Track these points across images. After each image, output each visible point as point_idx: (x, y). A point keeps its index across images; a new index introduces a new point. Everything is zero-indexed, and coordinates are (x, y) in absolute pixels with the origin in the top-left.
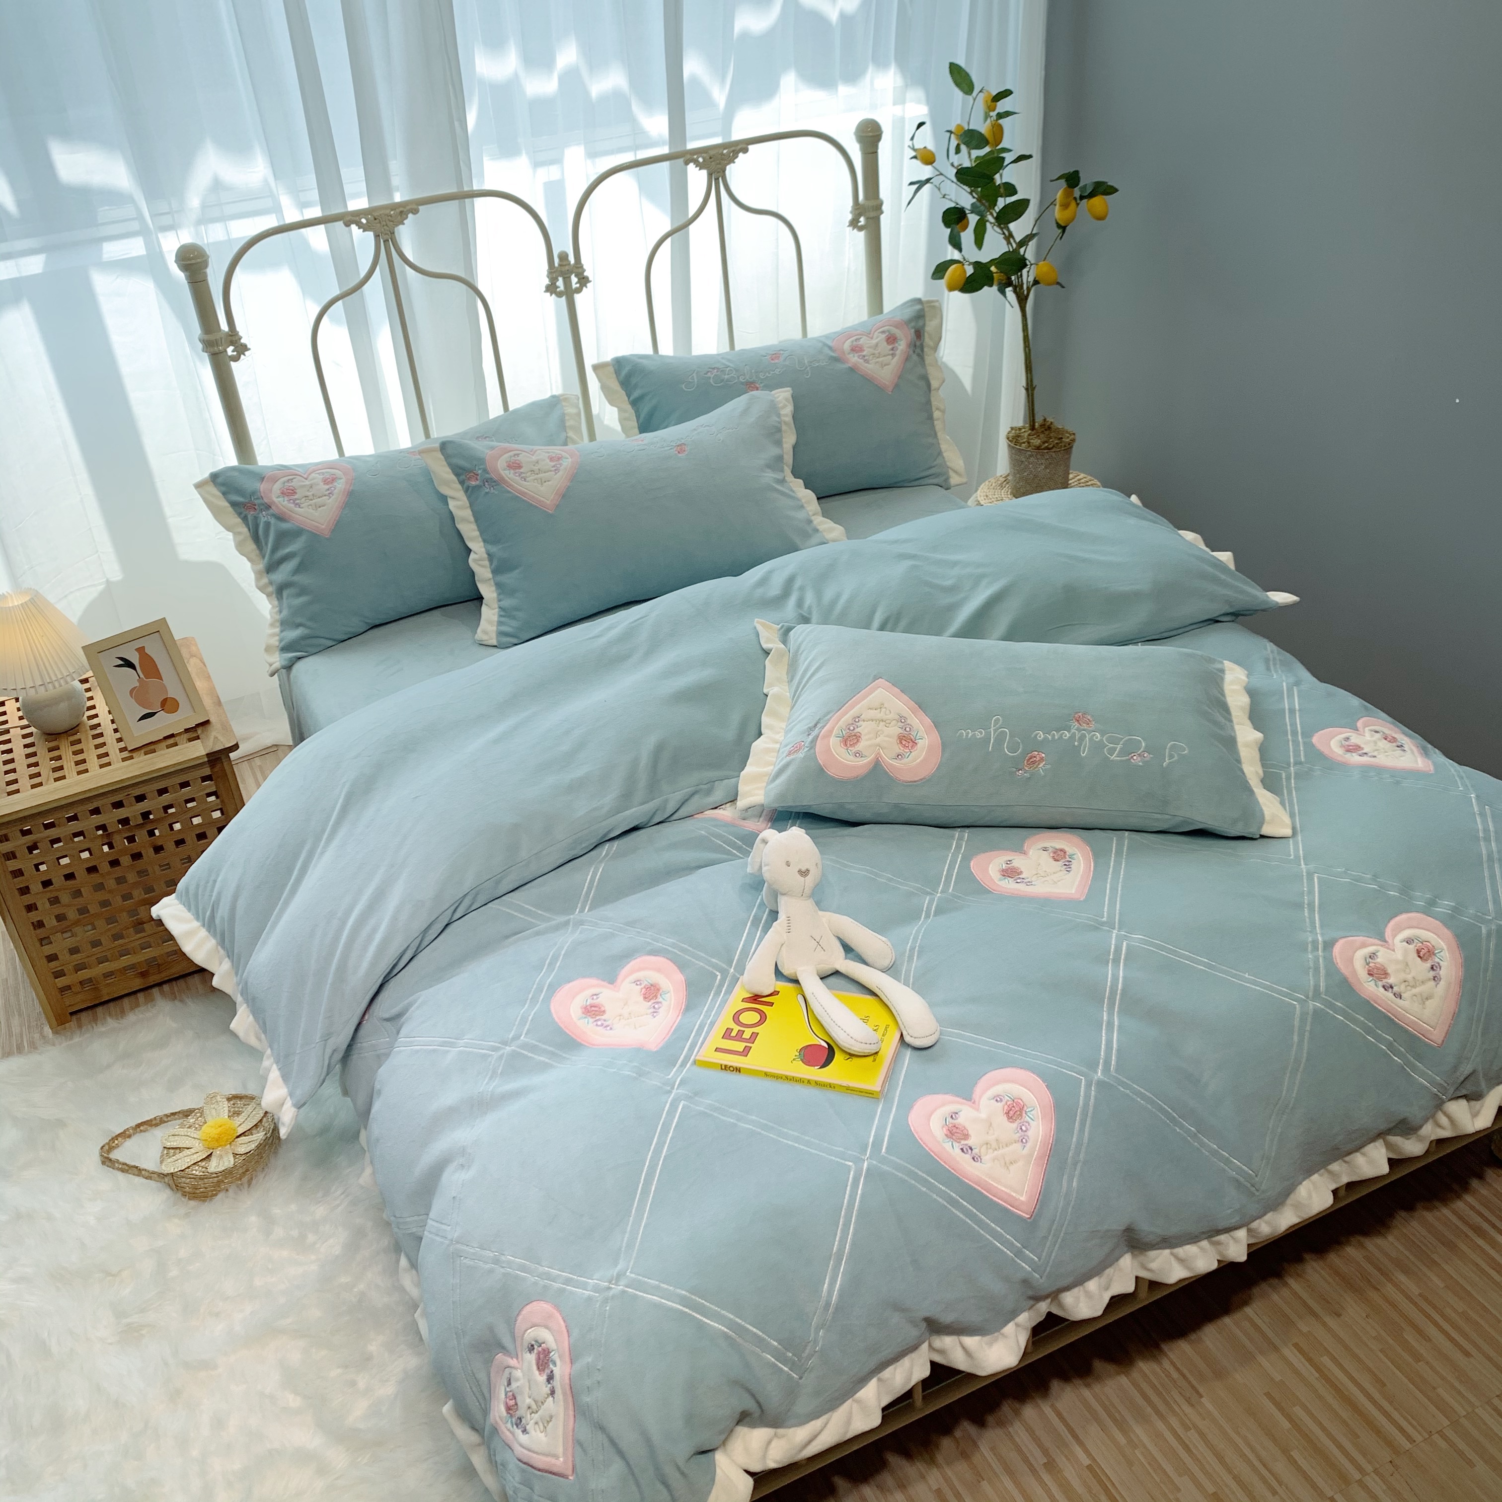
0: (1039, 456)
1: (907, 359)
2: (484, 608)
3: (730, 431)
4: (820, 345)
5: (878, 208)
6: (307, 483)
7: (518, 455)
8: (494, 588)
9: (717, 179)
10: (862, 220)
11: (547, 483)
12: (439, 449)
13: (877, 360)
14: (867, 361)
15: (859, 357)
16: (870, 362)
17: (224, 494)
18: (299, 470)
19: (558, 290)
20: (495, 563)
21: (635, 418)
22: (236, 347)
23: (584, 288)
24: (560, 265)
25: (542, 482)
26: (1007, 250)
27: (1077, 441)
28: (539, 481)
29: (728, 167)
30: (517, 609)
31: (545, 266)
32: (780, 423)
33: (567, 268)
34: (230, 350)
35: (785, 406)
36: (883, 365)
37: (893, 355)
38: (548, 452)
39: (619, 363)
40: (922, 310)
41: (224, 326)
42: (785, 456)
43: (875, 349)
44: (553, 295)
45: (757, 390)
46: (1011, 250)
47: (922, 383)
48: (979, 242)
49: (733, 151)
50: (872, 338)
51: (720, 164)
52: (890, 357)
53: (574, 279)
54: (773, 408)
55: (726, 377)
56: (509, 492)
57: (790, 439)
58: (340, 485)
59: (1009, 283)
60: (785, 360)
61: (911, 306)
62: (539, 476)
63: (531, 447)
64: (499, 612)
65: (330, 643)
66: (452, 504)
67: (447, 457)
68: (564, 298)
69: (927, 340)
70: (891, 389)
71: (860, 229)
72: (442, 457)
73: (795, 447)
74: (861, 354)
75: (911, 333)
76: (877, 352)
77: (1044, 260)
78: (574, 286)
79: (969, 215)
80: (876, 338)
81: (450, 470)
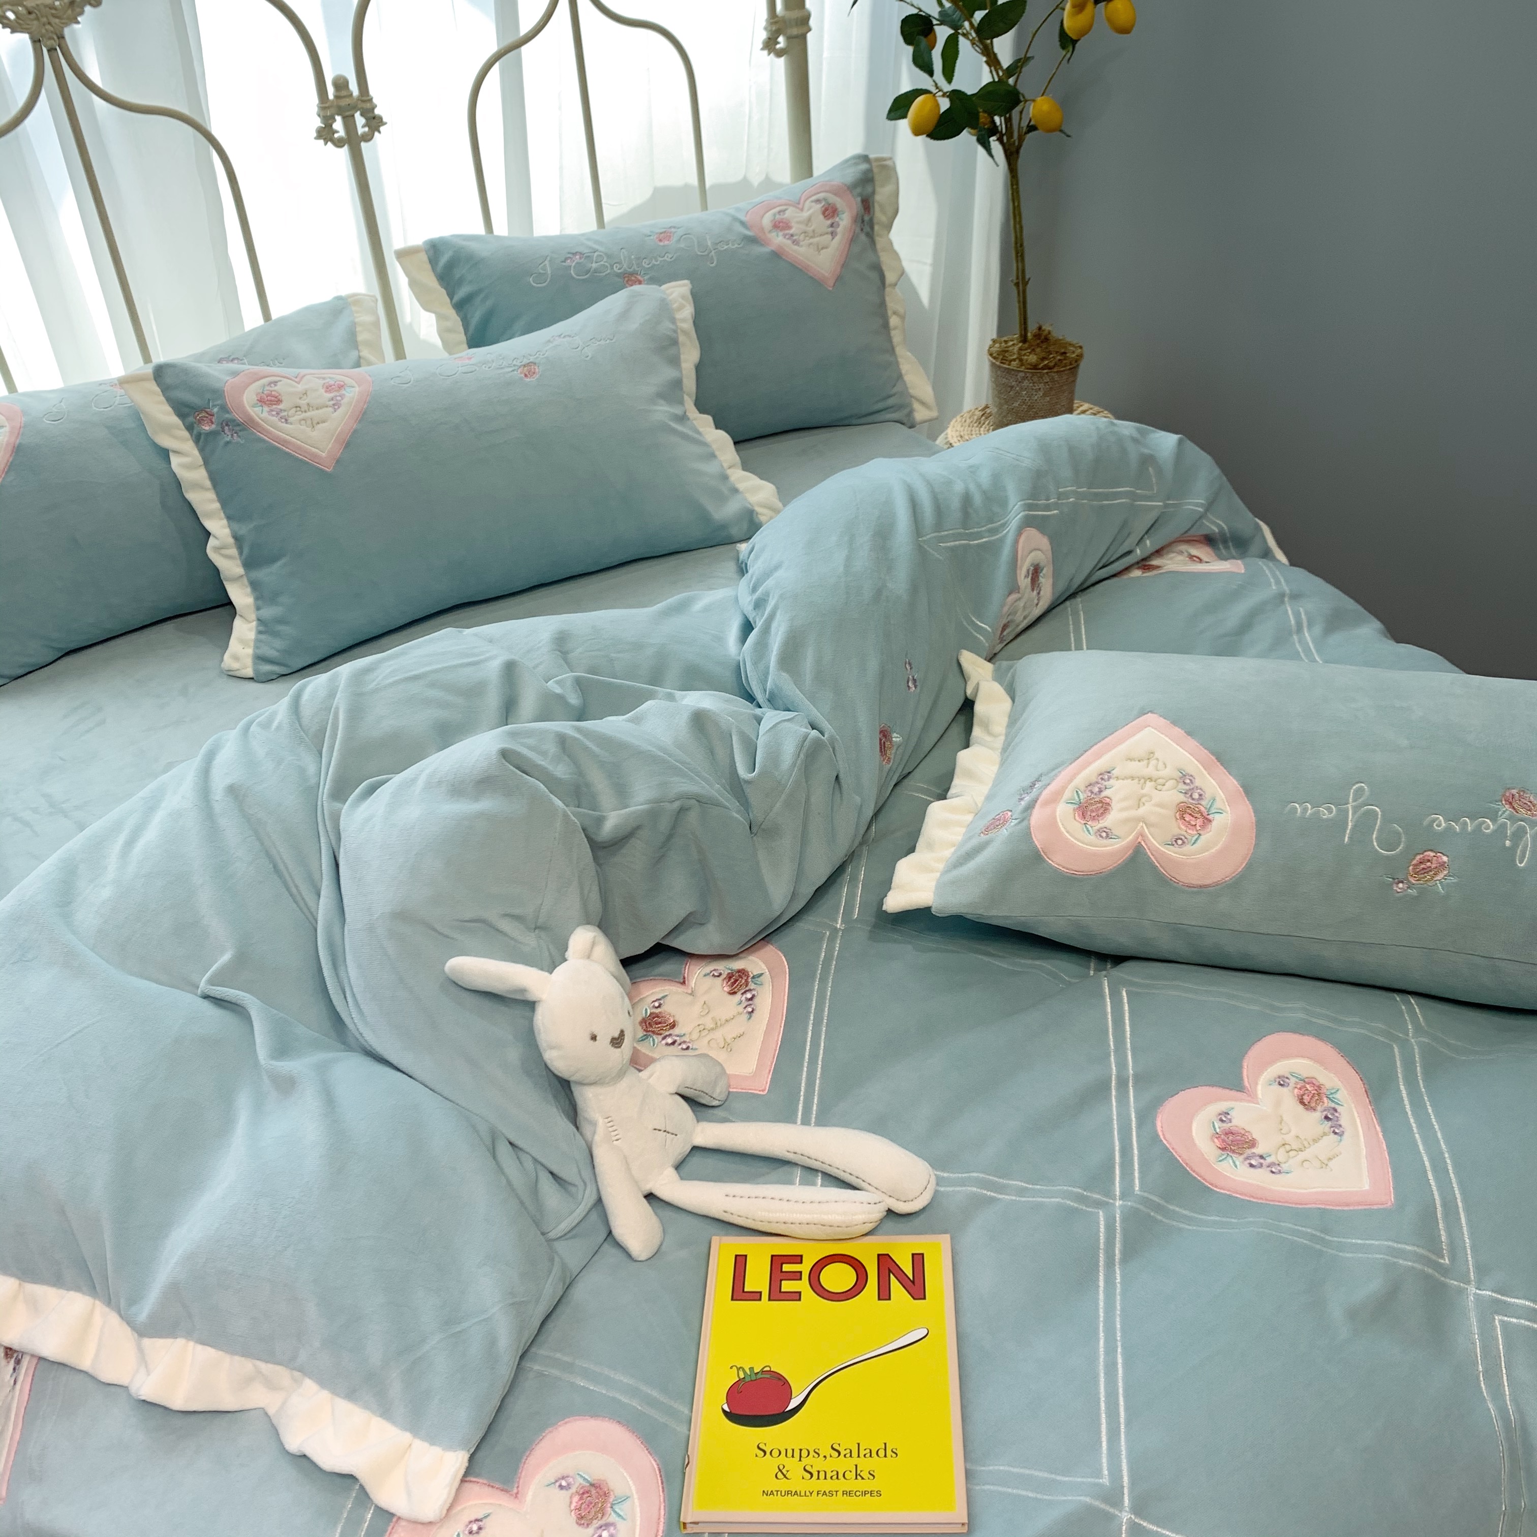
0: (1035, 379)
1: (853, 240)
2: (237, 622)
3: (602, 342)
4: (728, 220)
5: (804, 23)
7: (275, 383)
8: (249, 590)
12: (152, 377)
13: (812, 240)
14: (796, 243)
15: (785, 236)
16: (801, 243)
19: (336, 135)
20: (246, 551)
21: (461, 329)
23: (376, 134)
24: (336, 97)
25: (314, 424)
26: (991, 80)
27: (1085, 356)
30: (280, 621)
32: (675, 331)
33: (346, 101)
35: (681, 308)
36: (820, 248)
37: (833, 234)
38: (324, 378)
39: (434, 249)
40: (870, 171)
42: (685, 381)
44: (329, 143)
45: (641, 283)
46: (997, 81)
47: (874, 275)
48: (949, 71)
50: (802, 210)
52: (830, 236)
53: (360, 120)
54: (665, 309)
55: (594, 265)
56: (264, 441)
57: (690, 355)
58: (2, 437)
59: (995, 129)
60: (679, 240)
61: (856, 164)
62: (308, 414)
63: (297, 371)
64: (257, 626)
66: (175, 461)
67: (166, 390)
68: (346, 147)
69: (879, 215)
70: (831, 282)
71: (779, 53)
72: (158, 389)
73: (699, 368)
74: (787, 232)
75: (856, 203)
76: (810, 229)
77: (1043, 95)
78: (361, 130)
79: (935, 27)
80: (809, 210)
81: (170, 409)
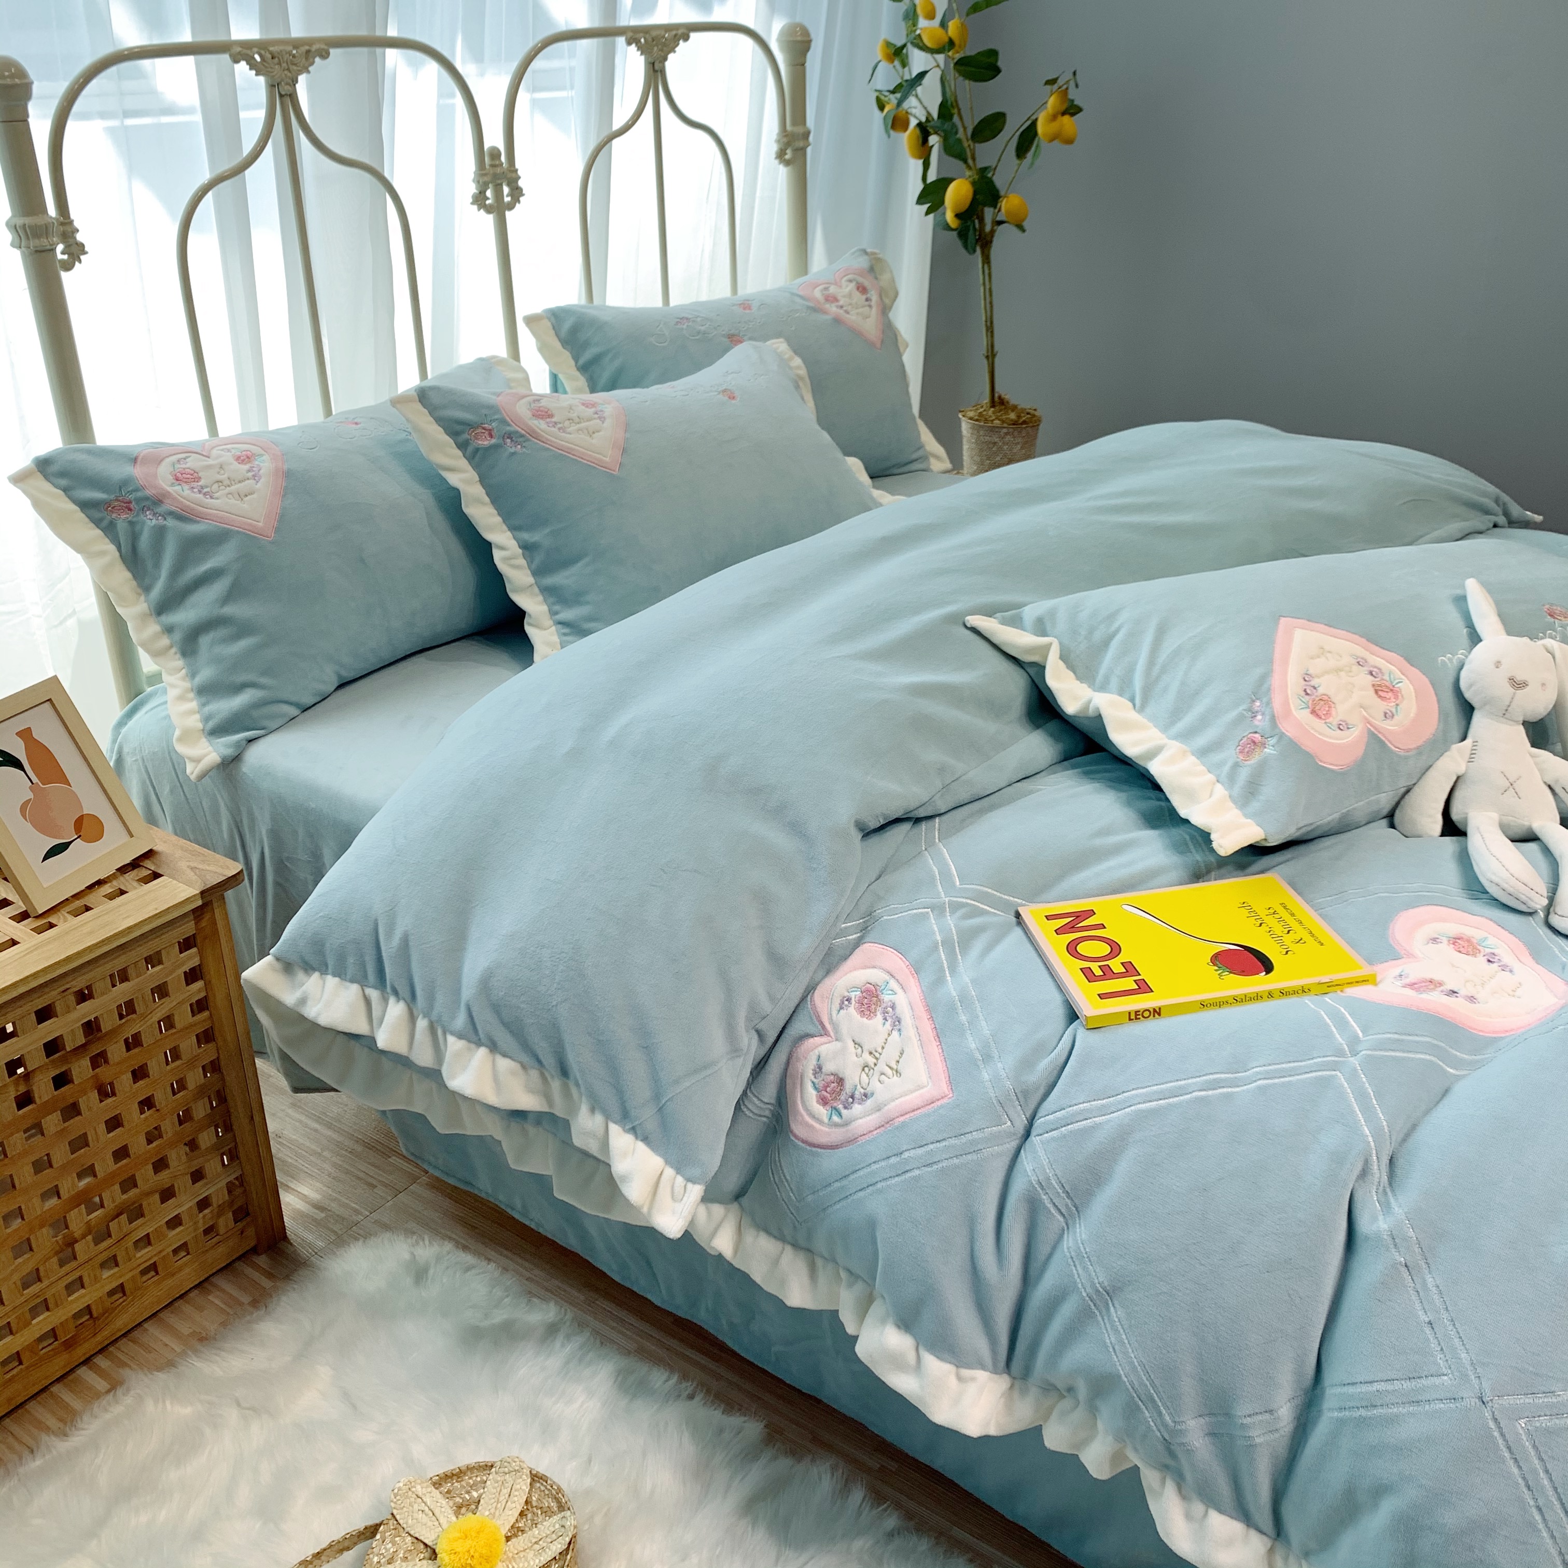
4: (788, 294)
5: (805, 138)
6: (210, 462)
8: (541, 598)
9: (656, 74)
10: (789, 152)
11: (596, 435)
12: (416, 399)
13: (857, 311)
16: (851, 312)
17: (64, 490)
19: (488, 202)
20: (539, 558)
22: (68, 247)
23: (517, 204)
24: (491, 166)
25: (588, 434)
28: (584, 432)
29: (668, 58)
31: (473, 167)
33: (498, 172)
34: (60, 251)
36: (866, 318)
37: (870, 306)
39: (556, 316)
40: (874, 261)
43: (850, 299)
44: (482, 210)
49: (675, 36)
51: (661, 51)
53: (506, 190)
55: (703, 328)
56: (549, 450)
57: (809, 398)
58: (265, 464)
64: (558, 630)
65: (296, 711)
66: (452, 478)
67: (432, 410)
68: (494, 215)
70: (879, 344)
71: (787, 164)
72: (425, 411)
74: (837, 304)
75: (874, 284)
76: (852, 302)
78: (507, 199)
80: (846, 287)
81: (440, 429)
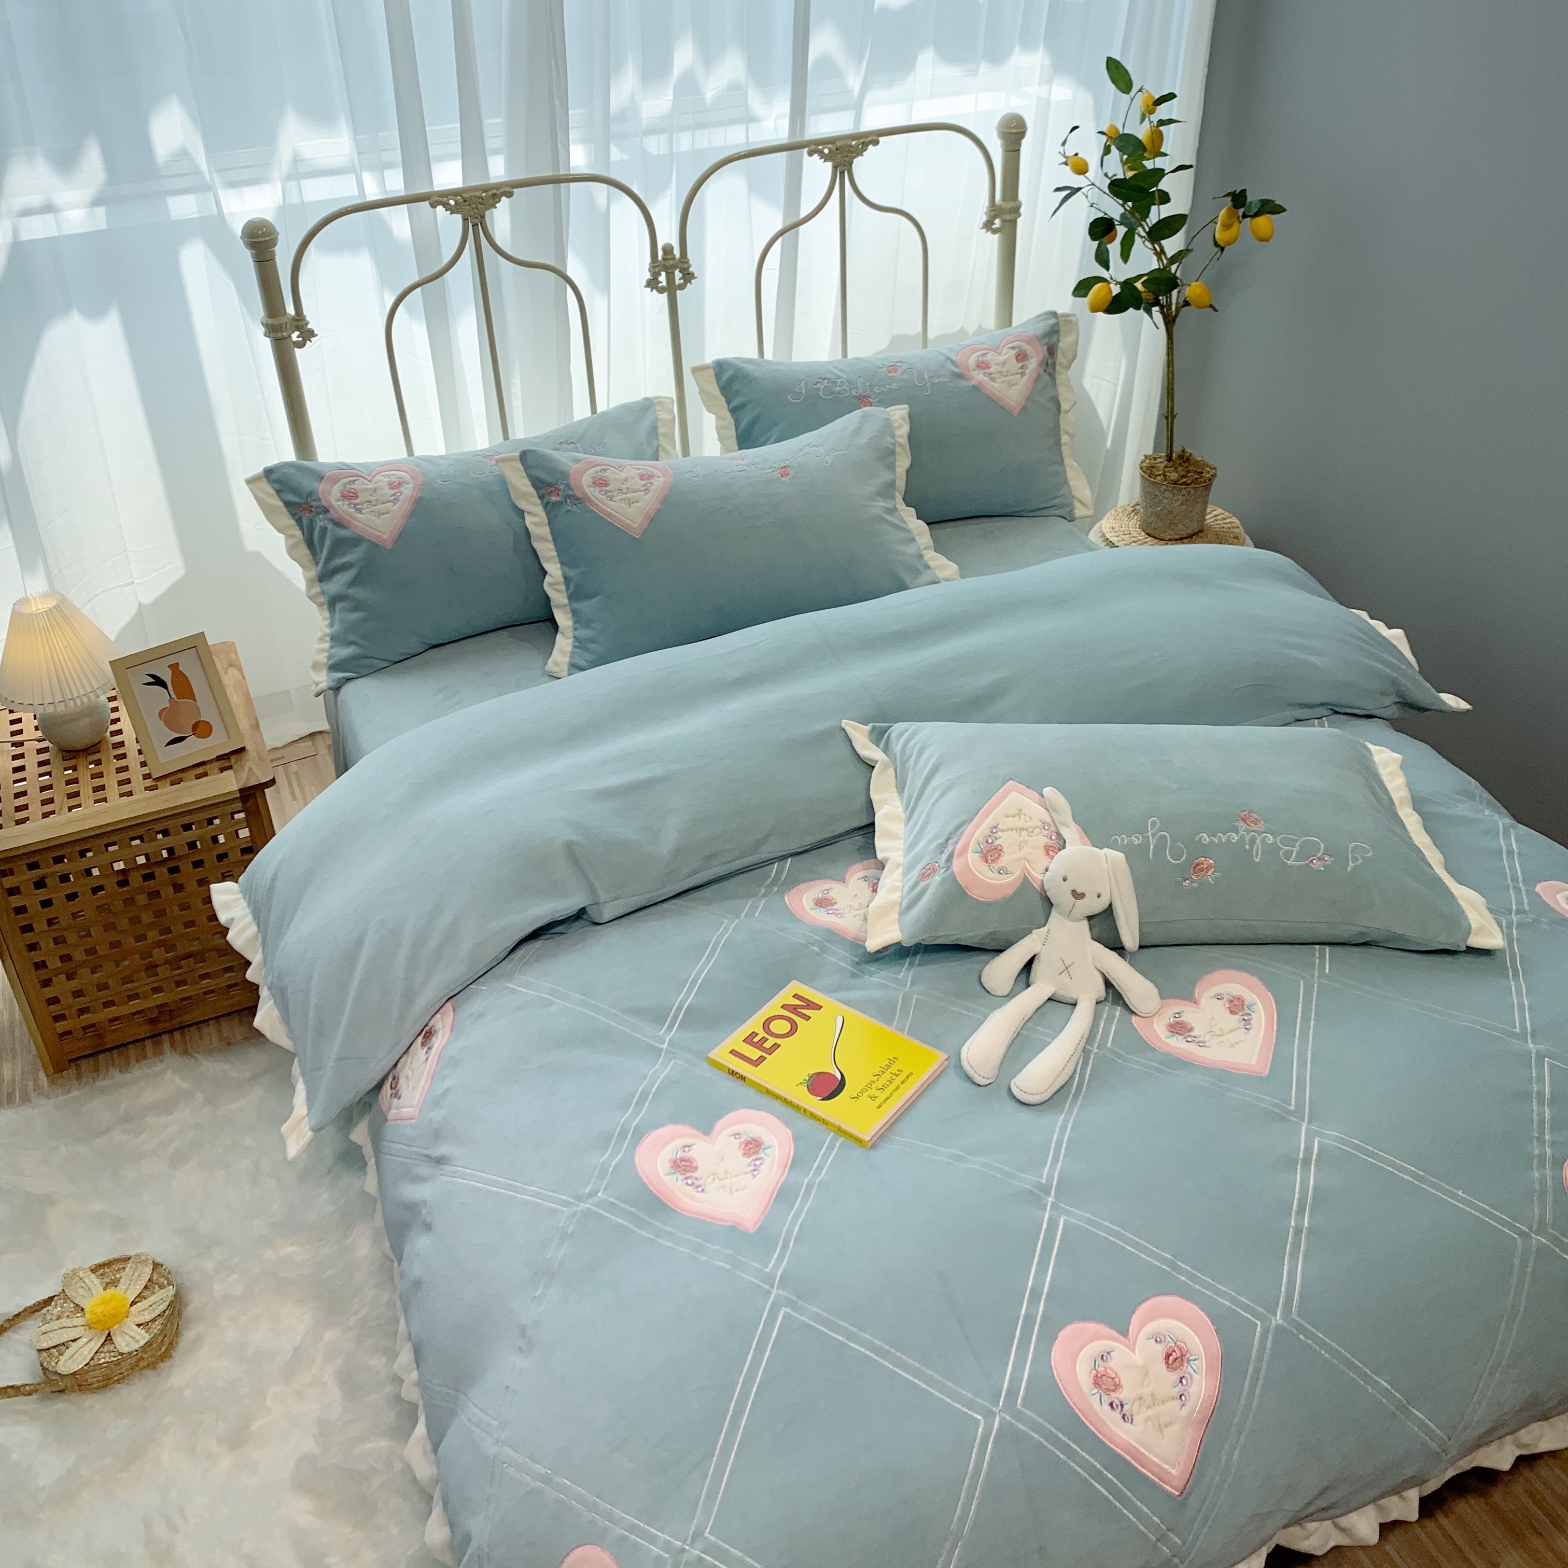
0: (1175, 491)
1: (1038, 378)
2: (559, 637)
3: (840, 453)
4: (942, 358)
5: (1016, 211)
6: (371, 486)
7: (605, 470)
8: (570, 615)
9: (842, 173)
10: (997, 223)
11: (635, 504)
12: (519, 459)
14: (993, 380)
15: (984, 374)
17: (278, 492)
18: (362, 470)
19: (660, 285)
20: (572, 589)
21: (734, 428)
22: (301, 333)
23: (689, 284)
24: (664, 259)
25: (630, 503)
26: (1158, 267)
27: (1218, 476)
28: (627, 501)
29: (855, 160)
30: (592, 641)
31: (648, 259)
32: (894, 445)
33: (672, 262)
34: (295, 336)
35: (900, 426)
36: (1011, 385)
38: (639, 469)
39: (720, 367)
40: (1057, 324)
41: (291, 310)
42: (897, 482)
43: (1002, 367)
44: (654, 291)
45: (870, 405)
46: (1162, 267)
47: (1052, 406)
48: (1125, 255)
49: (863, 143)
50: (1000, 354)
51: (847, 156)
52: (1019, 376)
53: (678, 274)
54: (888, 427)
55: (837, 389)
56: (592, 511)
57: (903, 462)
58: (407, 491)
59: (1156, 303)
60: (904, 372)
61: (1046, 319)
62: (627, 495)
63: (620, 462)
64: (574, 642)
65: (386, 664)
66: (529, 520)
67: (527, 468)
68: (666, 294)
69: (1061, 359)
70: (1017, 412)
71: (995, 231)
72: (523, 468)
73: (909, 472)
74: (987, 371)
75: (1043, 351)
76: (1004, 370)
77: (1197, 280)
78: (677, 282)
79: (1117, 227)
80: (1005, 355)
81: (529, 483)
